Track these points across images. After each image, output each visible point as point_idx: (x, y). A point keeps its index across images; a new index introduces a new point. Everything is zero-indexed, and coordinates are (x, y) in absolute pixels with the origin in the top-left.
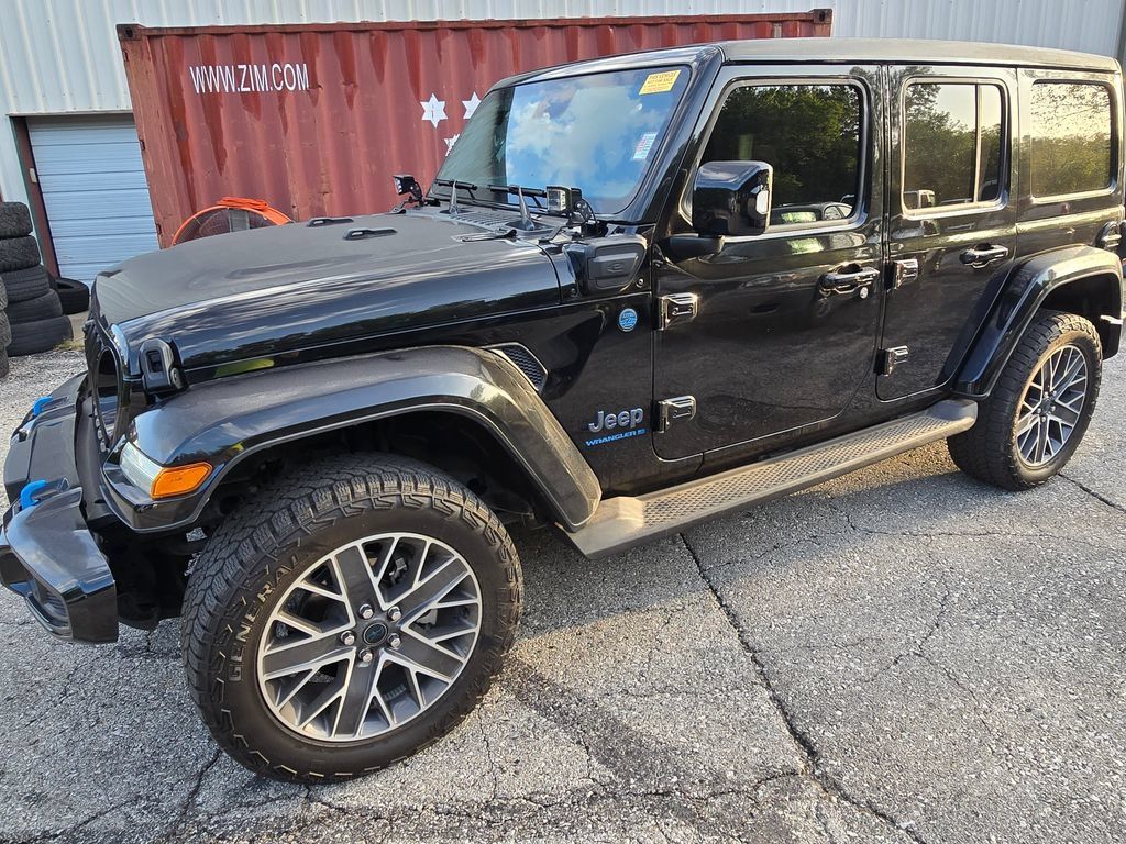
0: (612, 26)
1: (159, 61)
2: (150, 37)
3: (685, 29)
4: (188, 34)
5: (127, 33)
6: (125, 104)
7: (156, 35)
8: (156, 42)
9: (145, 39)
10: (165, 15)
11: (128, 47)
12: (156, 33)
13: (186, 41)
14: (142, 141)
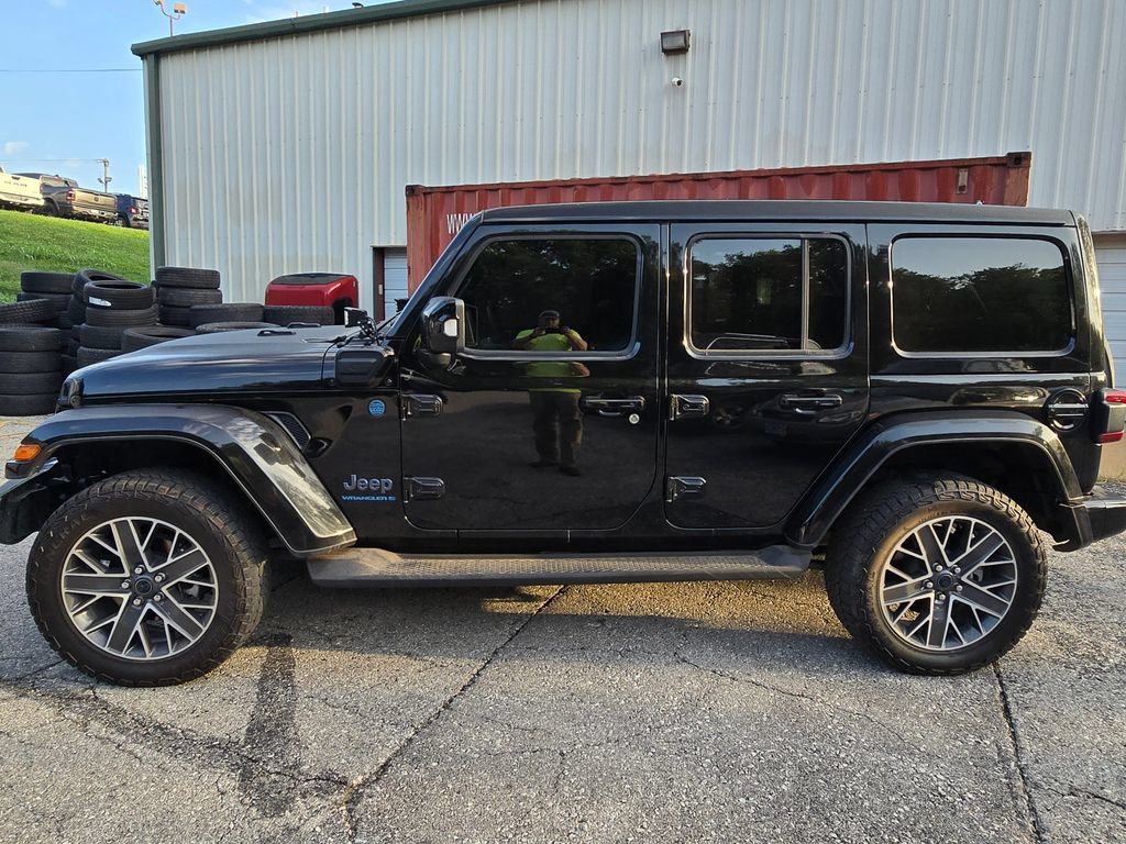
0: (782, 176)
1: (429, 211)
2: (425, 194)
3: (857, 176)
4: (449, 190)
5: (412, 191)
6: (402, 242)
7: (428, 192)
8: (429, 197)
9: (422, 196)
10: (444, 177)
11: (410, 200)
12: (428, 191)
13: (447, 196)
14: (409, 268)
